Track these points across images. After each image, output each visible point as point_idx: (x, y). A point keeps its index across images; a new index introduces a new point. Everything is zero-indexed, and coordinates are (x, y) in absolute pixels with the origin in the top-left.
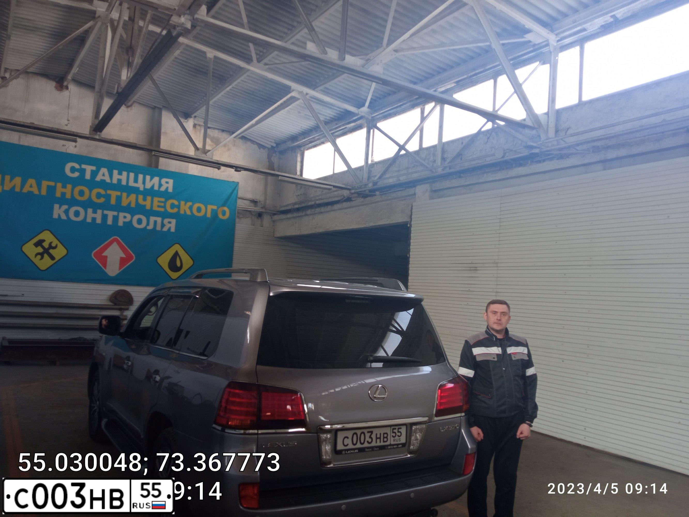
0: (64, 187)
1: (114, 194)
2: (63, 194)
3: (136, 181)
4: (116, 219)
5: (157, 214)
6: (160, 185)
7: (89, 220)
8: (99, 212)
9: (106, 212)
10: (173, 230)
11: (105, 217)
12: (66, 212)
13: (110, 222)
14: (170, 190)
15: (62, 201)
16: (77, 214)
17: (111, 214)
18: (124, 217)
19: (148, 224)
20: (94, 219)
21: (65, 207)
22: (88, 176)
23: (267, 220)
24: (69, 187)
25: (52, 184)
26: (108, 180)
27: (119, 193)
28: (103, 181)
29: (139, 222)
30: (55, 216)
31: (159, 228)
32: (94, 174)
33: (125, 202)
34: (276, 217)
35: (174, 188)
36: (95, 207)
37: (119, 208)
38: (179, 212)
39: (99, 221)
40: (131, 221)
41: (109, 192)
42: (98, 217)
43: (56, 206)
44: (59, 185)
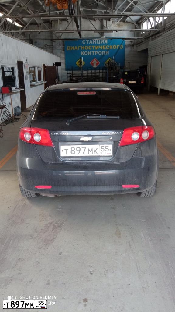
0: (83, 47)
1: (93, 46)
2: (83, 49)
3: (98, 42)
4: (94, 53)
5: (104, 50)
6: (104, 42)
7: (89, 54)
8: (91, 52)
9: (92, 52)
10: (108, 54)
11: (92, 53)
12: (84, 53)
13: (93, 54)
14: (107, 43)
15: (83, 50)
16: (86, 53)
17: (93, 52)
18: (96, 52)
19: (102, 53)
20: (90, 54)
21: (83, 52)
22: (87, 43)
23: (135, 47)
24: (84, 46)
25: (80, 46)
26: (92, 43)
27: (94, 46)
28: (91, 44)
29: (100, 53)
30: (82, 54)
31: (105, 54)
32: (89, 42)
33: (96, 49)
34: (137, 45)
35: (108, 42)
36: (90, 51)
37: (95, 50)
38: (109, 48)
39: (91, 54)
40: (98, 53)
41: (92, 46)
42: (91, 53)
43: (82, 52)
44: (82, 46)
